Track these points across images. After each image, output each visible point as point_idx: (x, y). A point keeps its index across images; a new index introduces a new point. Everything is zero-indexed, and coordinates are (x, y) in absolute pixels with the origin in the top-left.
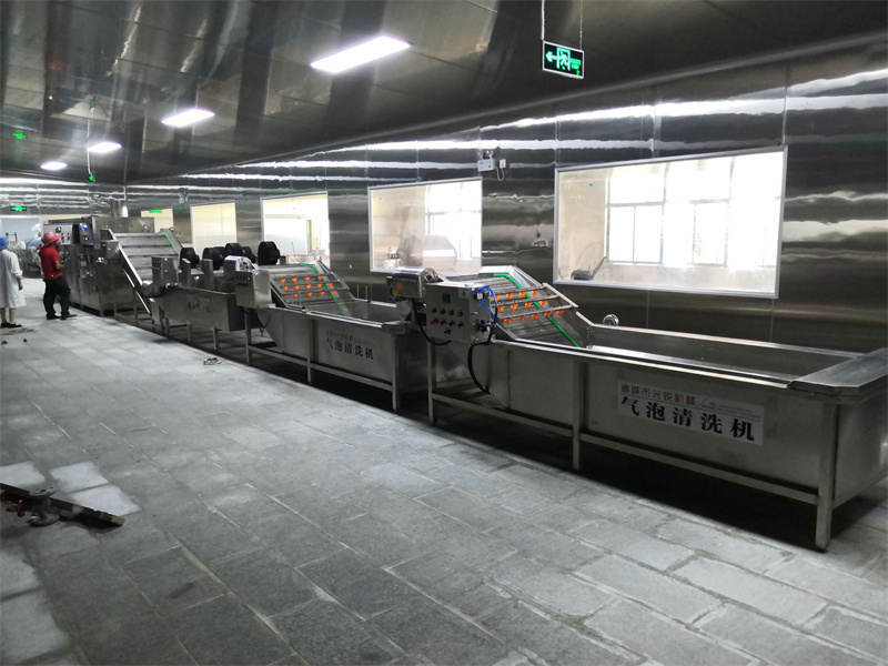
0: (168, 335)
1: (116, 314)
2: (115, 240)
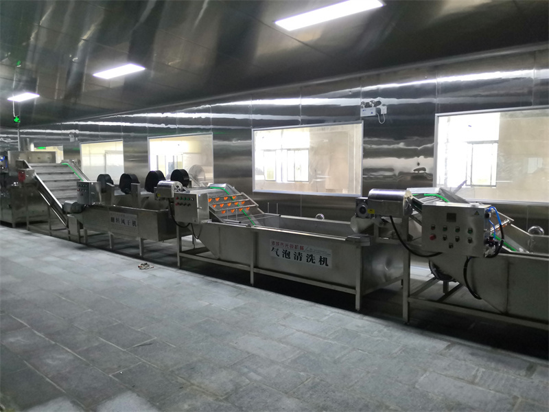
0: (86, 244)
1: (28, 226)
2: (31, 168)
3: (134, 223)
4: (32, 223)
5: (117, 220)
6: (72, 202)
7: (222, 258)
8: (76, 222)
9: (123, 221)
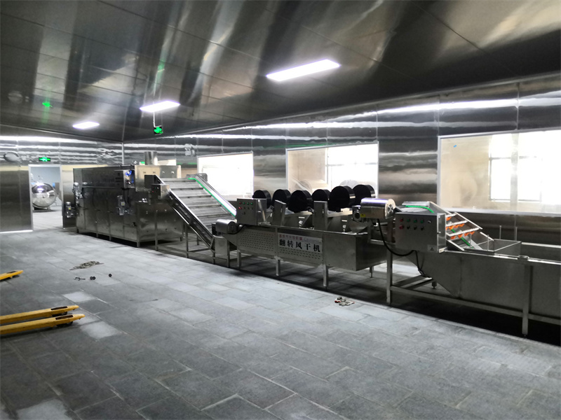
1: (157, 246)
2: (164, 184)
3: (316, 248)
4: (161, 242)
5: (290, 243)
6: (227, 222)
7: (464, 296)
8: (226, 244)
9: (299, 245)
